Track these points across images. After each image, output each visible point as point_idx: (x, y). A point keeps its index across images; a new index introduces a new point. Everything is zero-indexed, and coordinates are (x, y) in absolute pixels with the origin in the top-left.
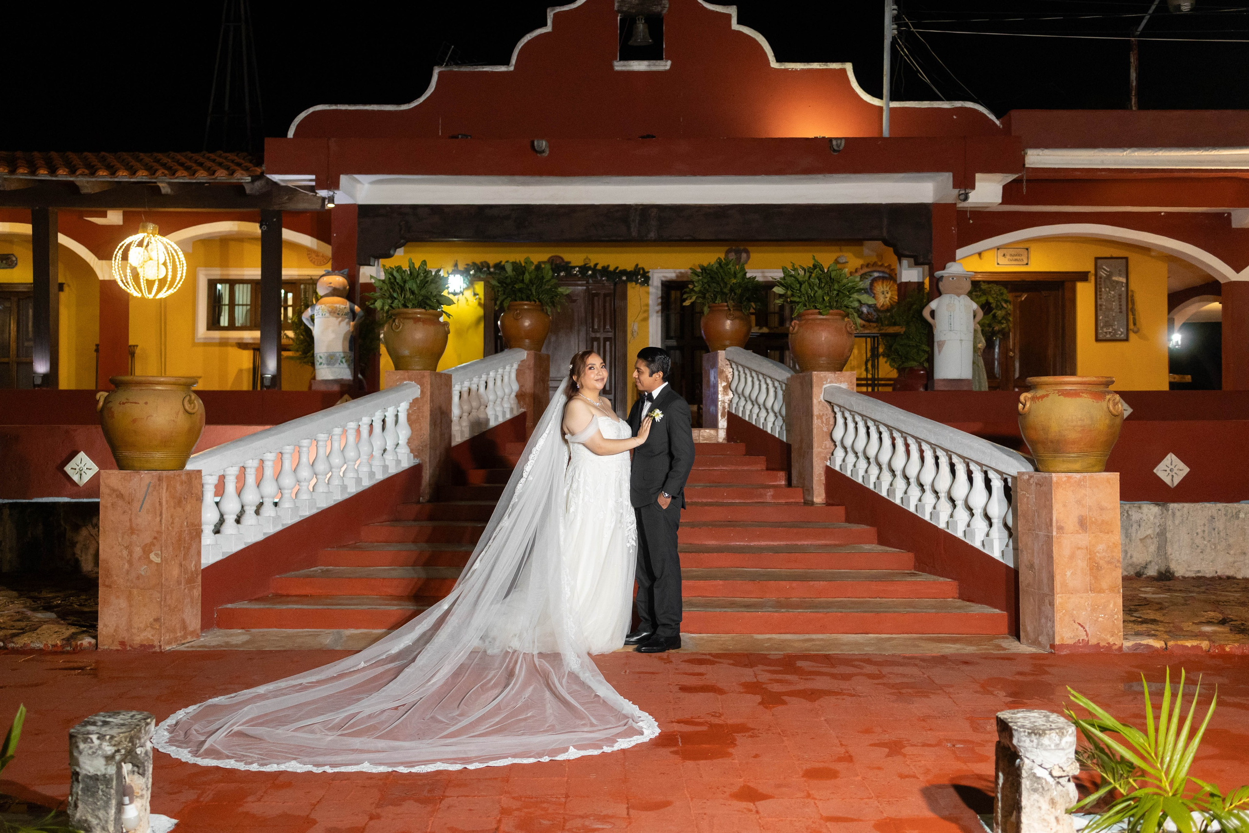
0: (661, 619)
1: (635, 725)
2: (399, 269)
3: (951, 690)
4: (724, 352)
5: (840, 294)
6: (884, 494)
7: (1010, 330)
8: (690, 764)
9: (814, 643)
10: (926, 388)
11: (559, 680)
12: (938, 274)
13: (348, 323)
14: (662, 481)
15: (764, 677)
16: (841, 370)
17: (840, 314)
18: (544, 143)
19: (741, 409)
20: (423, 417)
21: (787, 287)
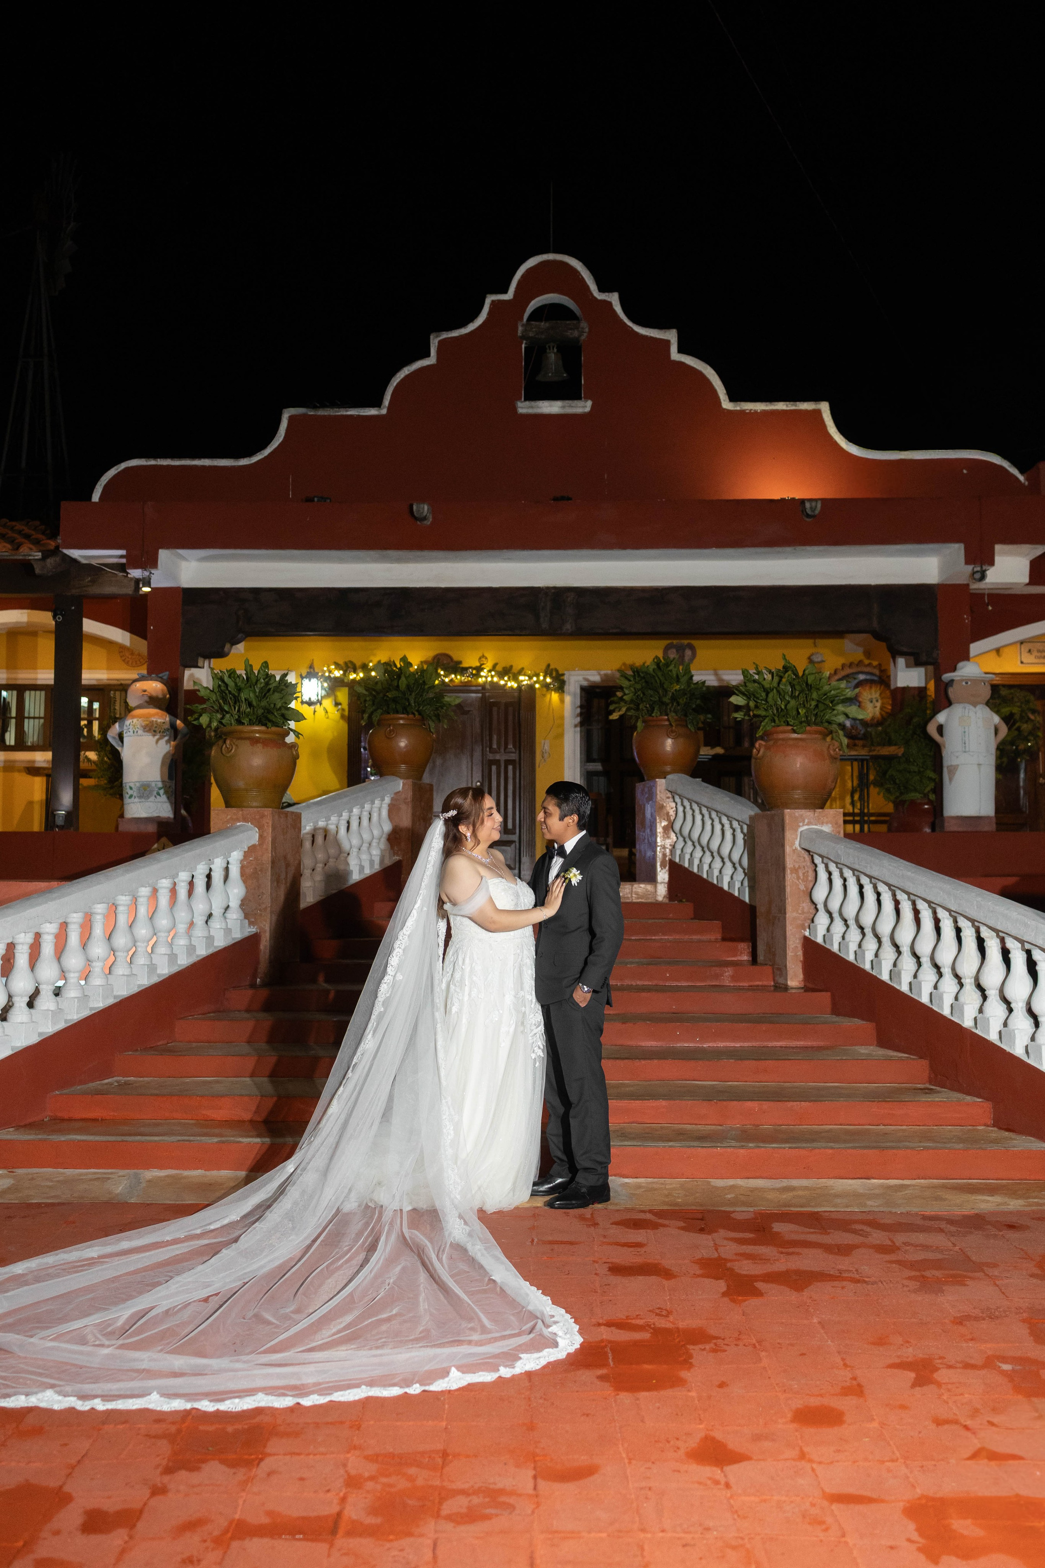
0: (582, 1161)
1: (546, 1332)
2: (232, 673)
3: (996, 1272)
4: (663, 780)
5: (820, 705)
6: (885, 977)
7: (1039, 750)
8: (625, 1398)
9: (795, 1193)
10: (933, 830)
11: (437, 1256)
12: (947, 677)
13: (168, 742)
14: (581, 968)
15: (729, 1250)
16: (822, 807)
17: (820, 733)
18: (426, 507)
19: (687, 857)
20: (261, 870)
21: (748, 695)
